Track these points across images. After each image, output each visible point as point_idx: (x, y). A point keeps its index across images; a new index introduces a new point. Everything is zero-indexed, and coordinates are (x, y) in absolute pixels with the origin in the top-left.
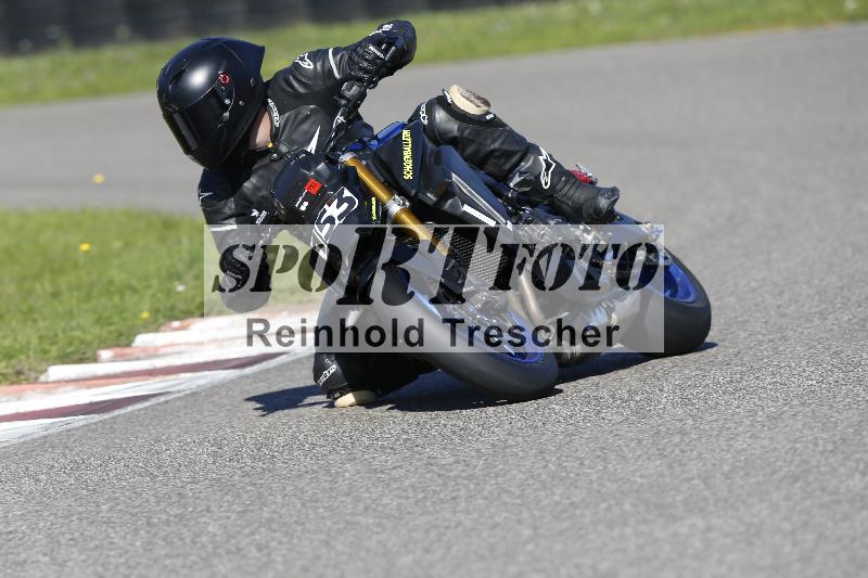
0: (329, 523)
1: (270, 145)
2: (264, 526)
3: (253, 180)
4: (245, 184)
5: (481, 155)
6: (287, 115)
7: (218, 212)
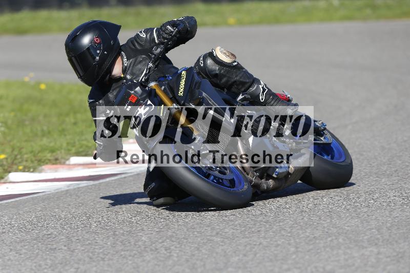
1: (122, 75)
6: (131, 61)
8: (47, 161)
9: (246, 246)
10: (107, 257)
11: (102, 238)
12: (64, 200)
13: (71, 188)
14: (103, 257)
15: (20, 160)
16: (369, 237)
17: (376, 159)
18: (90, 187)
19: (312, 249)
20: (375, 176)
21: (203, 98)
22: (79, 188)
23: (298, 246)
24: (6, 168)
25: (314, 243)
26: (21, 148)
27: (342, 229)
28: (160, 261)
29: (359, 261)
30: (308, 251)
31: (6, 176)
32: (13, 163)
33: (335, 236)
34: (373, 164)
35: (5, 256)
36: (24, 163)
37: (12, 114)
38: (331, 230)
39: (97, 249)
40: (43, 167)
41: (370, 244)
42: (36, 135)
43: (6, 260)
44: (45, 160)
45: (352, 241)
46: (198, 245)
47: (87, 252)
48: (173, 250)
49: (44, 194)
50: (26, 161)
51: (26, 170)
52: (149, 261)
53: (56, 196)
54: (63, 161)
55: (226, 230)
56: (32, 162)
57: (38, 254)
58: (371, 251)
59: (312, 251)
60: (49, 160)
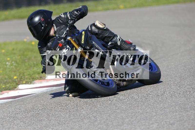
0: (110, 112)
1: (54, 35)
2: (95, 112)
3: (50, 43)
4: (48, 44)
5: (103, 37)
6: (58, 28)
7: (42, 51)
8: (37, 78)
9: (132, 113)
10: (67, 122)
11: (64, 114)
12: (45, 96)
13: (48, 90)
14: (65, 122)
15: (24, 79)
16: (190, 106)
17: (193, 69)
18: (57, 90)
19: (163, 113)
20: (192, 77)
21: (93, 44)
22: (52, 90)
23: (157, 112)
24: (17, 83)
25: (164, 110)
26: (24, 73)
27: (177, 103)
28: (92, 123)
29: (186, 118)
30: (162, 114)
31: (17, 87)
32: (20, 80)
33: (174, 106)
34: (191, 71)
35: (18, 125)
36: (26, 80)
37: (19, 57)
38: (172, 103)
39: (62, 119)
40: (35, 81)
41: (191, 109)
42: (31, 66)
43: (19, 126)
44: (36, 78)
45: (183, 108)
46: (109, 114)
47: (57, 120)
48: (98, 117)
49: (35, 94)
50: (27, 79)
51: (27, 83)
52: (86, 123)
53: (42, 95)
54: (44, 78)
55: (123, 106)
56: (29, 79)
57: (34, 123)
58: (192, 113)
59: (164, 114)
60: (38, 78)
